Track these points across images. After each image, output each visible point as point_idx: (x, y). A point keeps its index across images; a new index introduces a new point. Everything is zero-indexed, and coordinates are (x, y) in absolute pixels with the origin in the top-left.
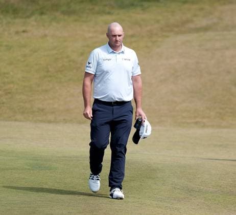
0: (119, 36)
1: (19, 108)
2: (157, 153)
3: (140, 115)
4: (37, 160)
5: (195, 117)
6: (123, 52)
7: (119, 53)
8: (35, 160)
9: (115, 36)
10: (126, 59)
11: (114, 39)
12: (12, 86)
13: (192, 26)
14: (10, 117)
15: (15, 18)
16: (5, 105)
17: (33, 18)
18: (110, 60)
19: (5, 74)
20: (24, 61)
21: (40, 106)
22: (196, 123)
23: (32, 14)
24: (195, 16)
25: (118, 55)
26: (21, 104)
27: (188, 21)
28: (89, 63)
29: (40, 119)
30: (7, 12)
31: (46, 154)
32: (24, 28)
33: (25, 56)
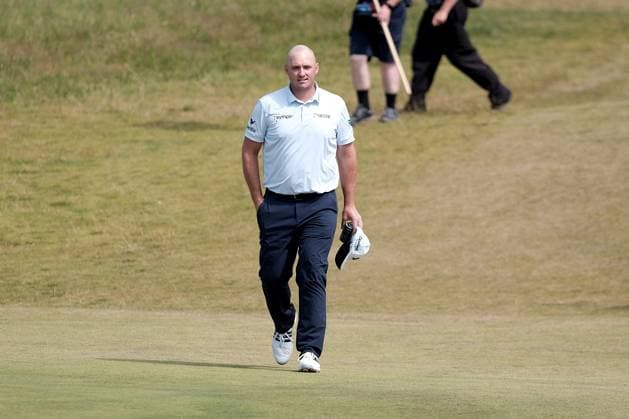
0: (306, 67)
1: (178, 280)
2: (491, 375)
3: (350, 218)
4: (220, 396)
5: (576, 292)
6: (315, 102)
7: (308, 104)
8: (215, 396)
9: (298, 68)
10: (321, 116)
11: (296, 73)
12: (161, 231)
13: (566, 88)
14: (159, 301)
15: (166, 79)
16: (145, 273)
17: (207, 78)
18: (290, 117)
19: (144, 204)
20: (188, 175)
21: (227, 275)
22: (578, 305)
23: (206, 69)
24: (573, 65)
25: (305, 108)
26: (182, 271)
27: (556, 78)
28: (252, 123)
29: (226, 303)
30: (149, 66)
31: (240, 384)
32: (186, 102)
33: (190, 163)
